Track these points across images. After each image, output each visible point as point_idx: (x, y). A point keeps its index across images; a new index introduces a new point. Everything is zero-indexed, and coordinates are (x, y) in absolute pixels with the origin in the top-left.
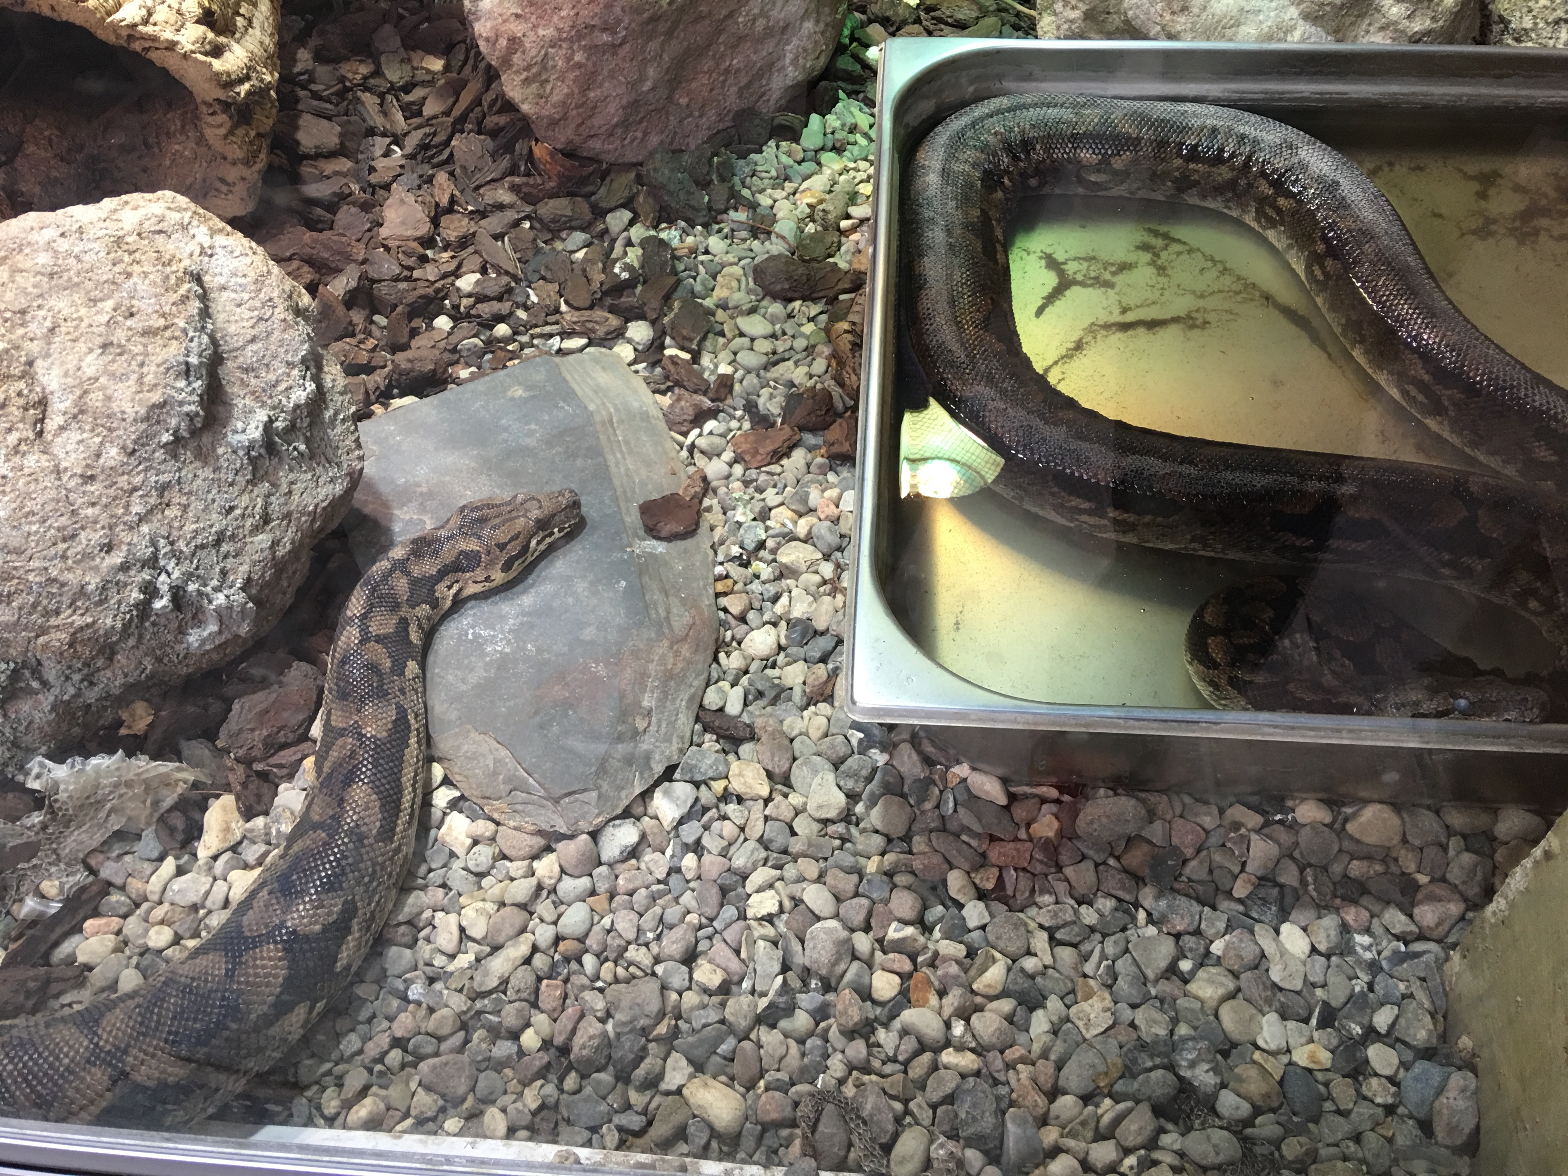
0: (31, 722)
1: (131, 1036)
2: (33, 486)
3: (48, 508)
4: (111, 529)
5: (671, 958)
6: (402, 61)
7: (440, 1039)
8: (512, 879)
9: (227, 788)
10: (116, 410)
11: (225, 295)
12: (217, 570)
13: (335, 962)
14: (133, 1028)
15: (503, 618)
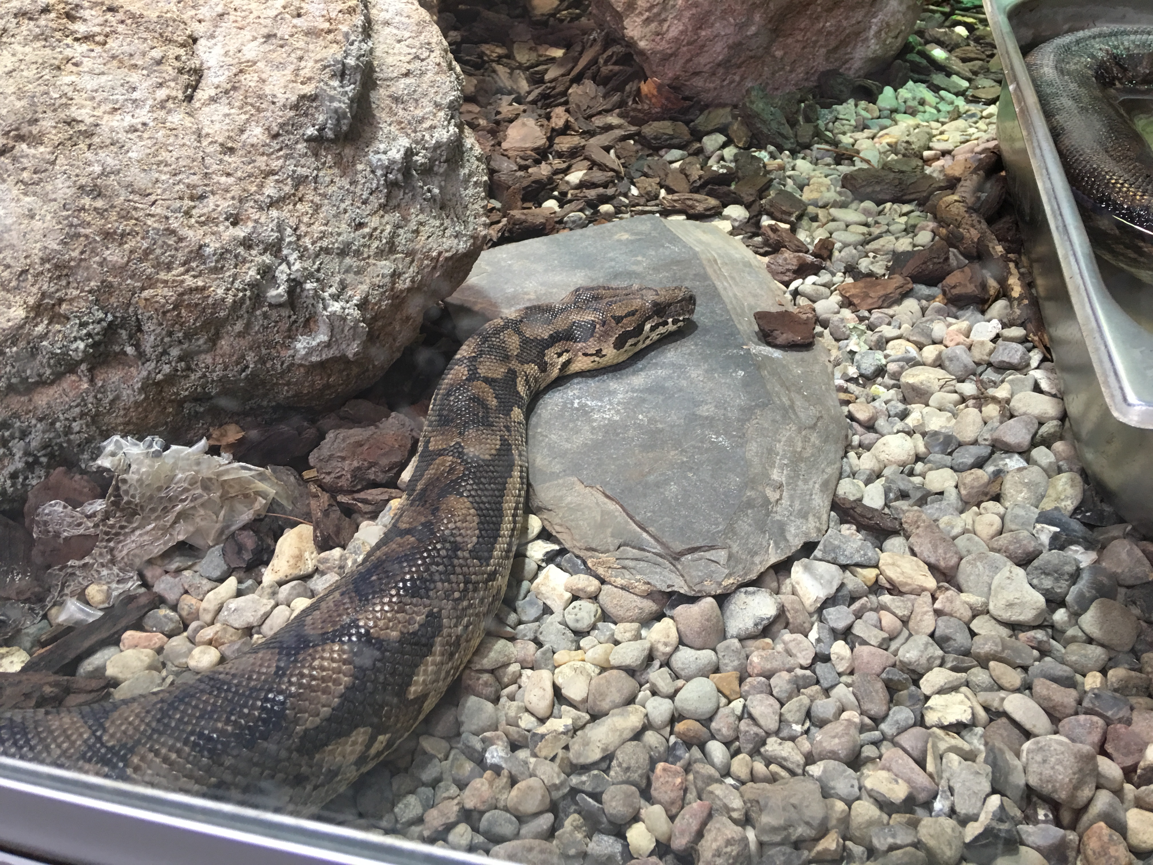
0: (117, 398)
1: (143, 733)
2: (171, 140)
3: (182, 163)
4: (240, 201)
5: (833, 756)
6: (531, 49)
7: (521, 819)
8: (617, 643)
9: (308, 517)
10: (268, 92)
11: (388, 30)
12: (338, 279)
13: (409, 684)
14: (148, 725)
15: (612, 393)
